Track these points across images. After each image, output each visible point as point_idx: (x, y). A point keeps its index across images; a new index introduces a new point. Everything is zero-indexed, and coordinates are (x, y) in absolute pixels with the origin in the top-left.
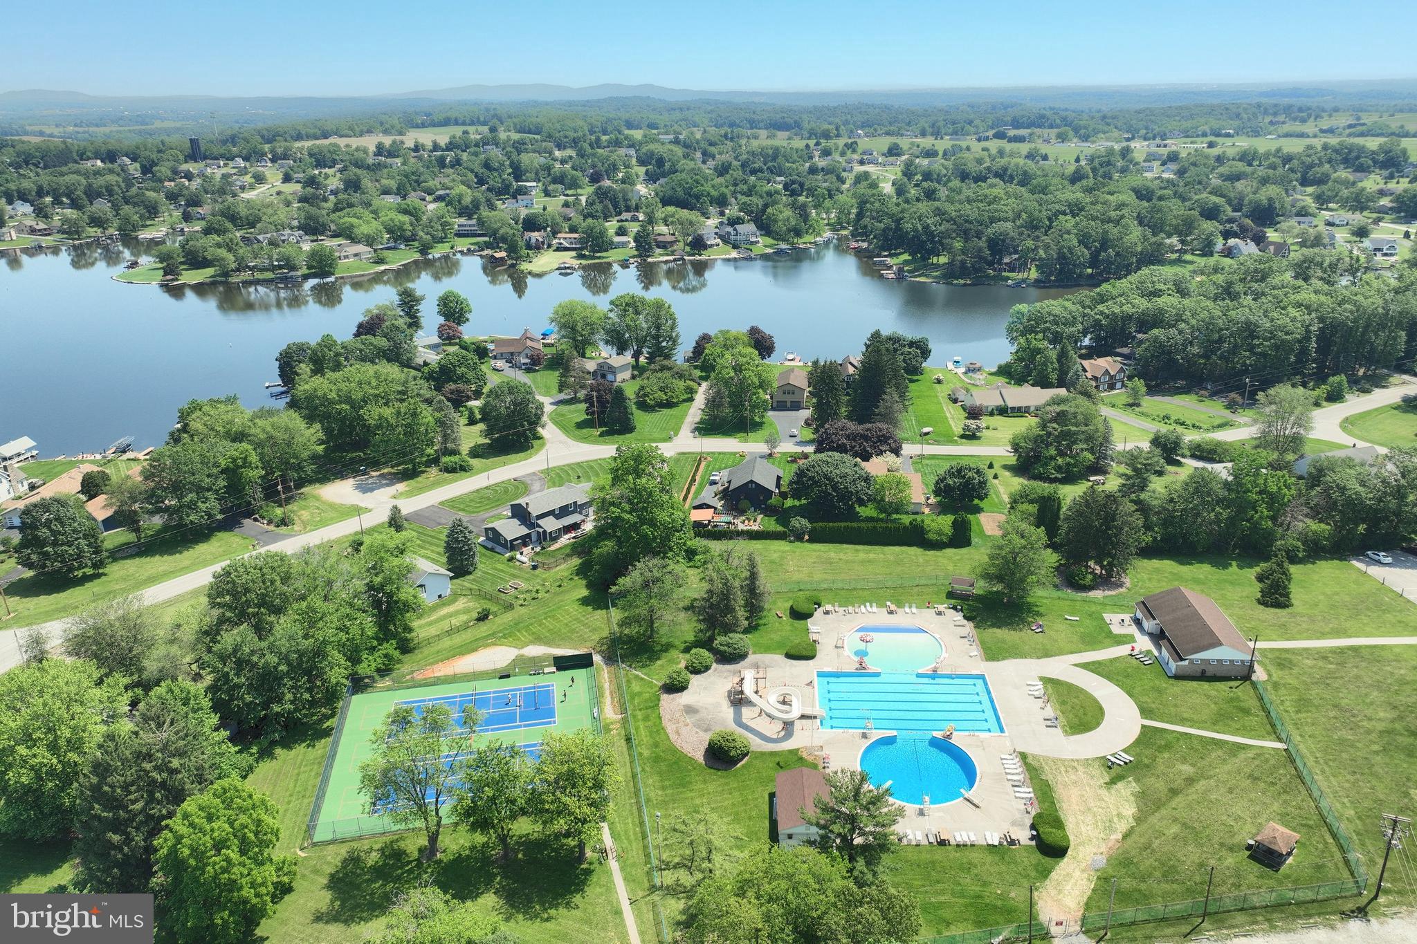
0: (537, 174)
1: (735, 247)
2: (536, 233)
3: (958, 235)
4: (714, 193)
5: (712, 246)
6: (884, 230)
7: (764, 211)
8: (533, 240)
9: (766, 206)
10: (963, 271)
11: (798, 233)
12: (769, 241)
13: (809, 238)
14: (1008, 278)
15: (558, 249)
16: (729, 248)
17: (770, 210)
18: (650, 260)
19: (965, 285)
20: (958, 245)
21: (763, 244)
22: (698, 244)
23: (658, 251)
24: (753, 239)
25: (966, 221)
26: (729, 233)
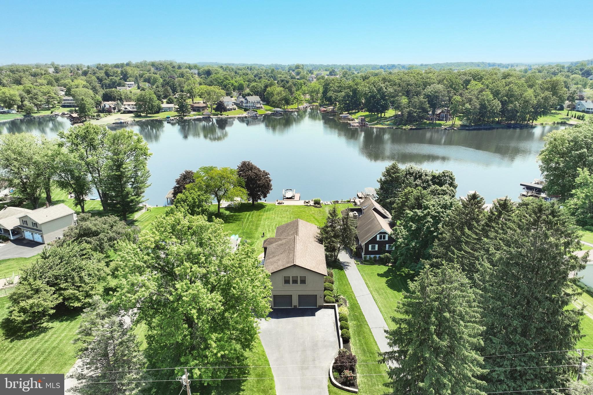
0: (136, 78)
1: (246, 110)
2: (110, 102)
3: (403, 94)
4: (236, 84)
5: (231, 110)
6: (344, 97)
7: (265, 90)
8: (107, 106)
9: (266, 87)
10: (410, 119)
11: (287, 102)
12: (268, 107)
13: (295, 106)
14: (440, 125)
15: (124, 112)
16: (242, 111)
17: (269, 89)
18: (185, 118)
19: (411, 129)
20: (404, 100)
21: (265, 110)
22: (221, 108)
23: (193, 113)
24: (258, 105)
25: (408, 85)
26: (242, 102)
